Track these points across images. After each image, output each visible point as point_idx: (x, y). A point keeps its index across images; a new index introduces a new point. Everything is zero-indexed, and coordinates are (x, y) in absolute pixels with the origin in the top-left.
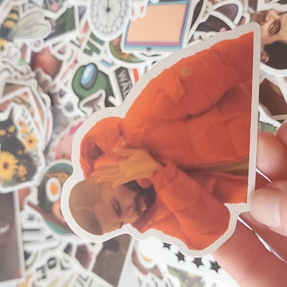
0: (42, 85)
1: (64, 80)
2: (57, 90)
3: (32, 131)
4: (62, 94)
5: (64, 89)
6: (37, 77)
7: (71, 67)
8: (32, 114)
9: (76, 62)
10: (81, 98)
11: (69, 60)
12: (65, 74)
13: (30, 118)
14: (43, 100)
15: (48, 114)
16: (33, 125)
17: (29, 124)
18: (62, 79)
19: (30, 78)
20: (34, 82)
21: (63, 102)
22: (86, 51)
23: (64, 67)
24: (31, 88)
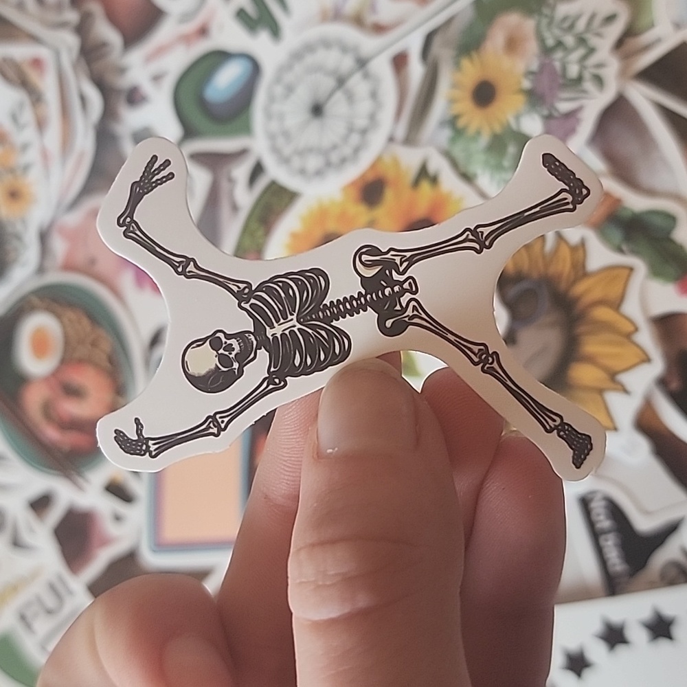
0: (90, 53)
1: (155, 67)
2: (125, 82)
3: (26, 168)
4: (134, 97)
5: (147, 87)
6: (82, 29)
7: (186, 39)
8: (41, 124)
9: (203, 31)
10: (189, 132)
11: (186, 17)
12: (161, 51)
13: (28, 134)
14: (83, 99)
15: (85, 142)
16: (32, 155)
17: (25, 147)
18: (149, 59)
19: (62, 25)
20: (69, 42)
21: (132, 119)
22: (241, 14)
23: (165, 32)
24: (57, 54)
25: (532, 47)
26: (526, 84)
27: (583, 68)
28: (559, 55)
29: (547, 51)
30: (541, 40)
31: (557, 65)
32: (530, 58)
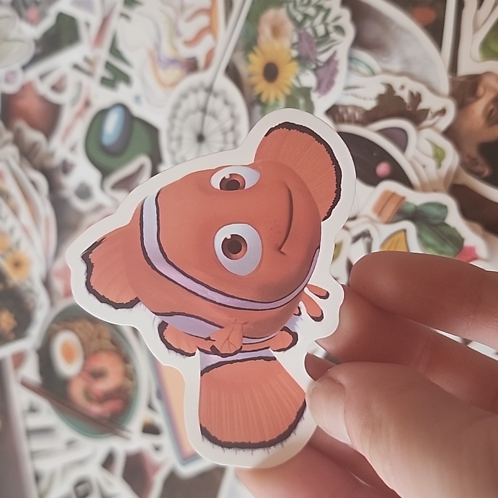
0: (28, 154)
1: (70, 141)
2: (56, 161)
3: (18, 244)
4: (66, 168)
5: (71, 158)
6: (18, 141)
7: (79, 115)
8: (15, 212)
9: (87, 104)
10: (105, 173)
11: (74, 101)
12: (68, 130)
13: (11, 221)
14: (33, 183)
15: (46, 210)
16: (18, 234)
17: (12, 231)
18: (64, 139)
19: (5, 143)
20: (12, 151)
21: (70, 183)
22: (104, 81)
23: (66, 117)
24: (7, 163)
25: (289, 26)
26: (295, 53)
27: (326, 25)
28: (308, 23)
29: (299, 25)
30: (293, 19)
31: (309, 31)
32: (291, 35)
